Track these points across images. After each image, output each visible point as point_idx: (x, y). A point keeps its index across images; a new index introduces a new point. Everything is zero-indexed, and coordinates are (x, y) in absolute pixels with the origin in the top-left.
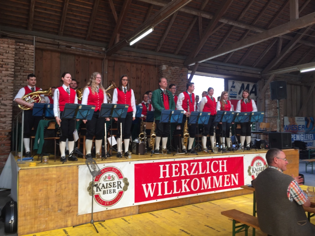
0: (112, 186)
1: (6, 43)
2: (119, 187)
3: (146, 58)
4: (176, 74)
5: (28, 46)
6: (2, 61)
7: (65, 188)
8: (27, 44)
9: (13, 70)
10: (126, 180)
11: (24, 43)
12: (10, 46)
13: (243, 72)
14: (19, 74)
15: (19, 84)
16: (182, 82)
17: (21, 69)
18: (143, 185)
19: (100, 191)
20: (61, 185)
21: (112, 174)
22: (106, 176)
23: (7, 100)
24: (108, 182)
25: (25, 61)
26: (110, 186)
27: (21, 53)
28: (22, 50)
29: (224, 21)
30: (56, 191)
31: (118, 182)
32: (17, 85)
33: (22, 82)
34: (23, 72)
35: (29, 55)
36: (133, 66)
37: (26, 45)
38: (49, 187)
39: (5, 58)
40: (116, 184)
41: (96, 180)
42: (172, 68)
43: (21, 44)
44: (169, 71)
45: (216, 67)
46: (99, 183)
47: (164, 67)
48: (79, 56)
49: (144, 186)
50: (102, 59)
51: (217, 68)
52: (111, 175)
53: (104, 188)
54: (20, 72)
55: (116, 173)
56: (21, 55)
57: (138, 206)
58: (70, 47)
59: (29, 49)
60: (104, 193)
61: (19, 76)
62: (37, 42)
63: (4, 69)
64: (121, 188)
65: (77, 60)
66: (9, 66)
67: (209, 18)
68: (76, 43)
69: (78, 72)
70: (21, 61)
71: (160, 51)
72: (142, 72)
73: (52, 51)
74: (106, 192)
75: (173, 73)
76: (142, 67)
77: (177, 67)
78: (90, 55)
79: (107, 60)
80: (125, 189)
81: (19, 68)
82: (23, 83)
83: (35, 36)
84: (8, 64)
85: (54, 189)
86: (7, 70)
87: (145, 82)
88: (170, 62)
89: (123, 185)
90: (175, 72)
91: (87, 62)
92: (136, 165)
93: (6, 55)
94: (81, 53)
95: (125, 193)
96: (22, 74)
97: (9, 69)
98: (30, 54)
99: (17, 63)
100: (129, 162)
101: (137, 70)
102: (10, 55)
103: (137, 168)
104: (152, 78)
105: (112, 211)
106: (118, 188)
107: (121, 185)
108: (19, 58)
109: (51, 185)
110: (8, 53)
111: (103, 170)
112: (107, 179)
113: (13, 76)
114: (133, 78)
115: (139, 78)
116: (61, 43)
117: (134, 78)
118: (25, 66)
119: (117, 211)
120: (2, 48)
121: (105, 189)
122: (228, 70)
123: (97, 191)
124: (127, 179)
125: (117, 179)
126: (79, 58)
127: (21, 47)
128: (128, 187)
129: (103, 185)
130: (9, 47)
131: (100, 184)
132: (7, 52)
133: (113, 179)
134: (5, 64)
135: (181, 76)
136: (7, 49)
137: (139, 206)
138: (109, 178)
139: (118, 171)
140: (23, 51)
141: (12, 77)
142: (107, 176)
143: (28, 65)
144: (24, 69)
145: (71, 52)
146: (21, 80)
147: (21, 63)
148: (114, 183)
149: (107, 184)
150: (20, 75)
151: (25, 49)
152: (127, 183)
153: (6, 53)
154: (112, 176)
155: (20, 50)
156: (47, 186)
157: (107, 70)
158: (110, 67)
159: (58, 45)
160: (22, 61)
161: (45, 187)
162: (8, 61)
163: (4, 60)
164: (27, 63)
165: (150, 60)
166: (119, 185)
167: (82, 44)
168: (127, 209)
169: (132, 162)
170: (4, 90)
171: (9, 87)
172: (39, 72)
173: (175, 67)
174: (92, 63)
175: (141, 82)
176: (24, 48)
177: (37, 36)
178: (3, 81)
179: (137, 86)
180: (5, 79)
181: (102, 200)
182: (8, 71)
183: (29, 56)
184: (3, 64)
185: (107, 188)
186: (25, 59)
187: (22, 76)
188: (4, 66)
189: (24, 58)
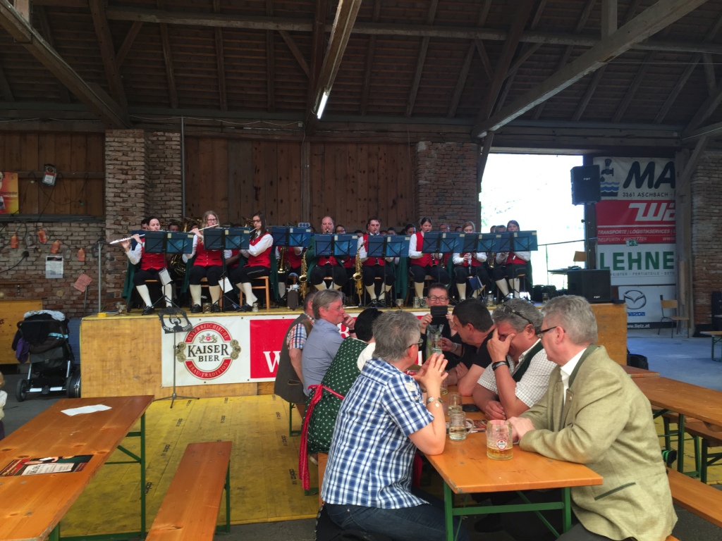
0: (214, 351)
1: (131, 135)
2: (225, 353)
3: (386, 131)
4: (449, 157)
5: (171, 135)
6: (127, 165)
7: (143, 349)
8: (169, 132)
9: (143, 177)
10: (235, 343)
11: (165, 131)
12: (138, 140)
13: (627, 136)
14: (158, 181)
15: (159, 199)
16: (464, 172)
17: (161, 174)
18: (264, 352)
19: (194, 356)
20: (137, 344)
21: (212, 333)
22: (203, 336)
23: (136, 225)
24: (207, 345)
25: (166, 160)
26: (210, 351)
27: (160, 147)
28: (162, 143)
29: (538, 40)
30: (130, 352)
31: (222, 345)
32: (155, 199)
33: (163, 194)
34: (165, 179)
35: (174, 150)
36: (361, 149)
37: (167, 134)
38: (121, 346)
39: (131, 159)
40: (220, 349)
41: (187, 341)
42: (439, 145)
43: (159, 133)
44: (433, 152)
45: (554, 132)
46: (192, 345)
47: (422, 146)
48: (259, 141)
49: (267, 354)
50: (300, 143)
51: (555, 135)
52: (211, 335)
53: (201, 353)
54: (159, 178)
55: (219, 332)
56: (159, 151)
57: (256, 384)
58: (241, 128)
59: (172, 141)
60: (201, 359)
61: (158, 186)
62: (187, 125)
63: (130, 177)
64: (227, 354)
65: (256, 149)
66: (137, 172)
67: (497, 39)
68: (252, 119)
69: (258, 170)
70: (160, 161)
71: (413, 115)
72: (381, 159)
73: (213, 138)
74: (204, 358)
75: (442, 157)
76: (379, 148)
77: (450, 143)
78: (276, 138)
79: (309, 144)
80: (235, 356)
81: (158, 172)
82: (166, 195)
83: (184, 116)
84: (135, 170)
85: (127, 348)
86: (134, 179)
87: (386, 178)
88: (438, 133)
89: (230, 350)
90: (447, 154)
91: (274, 150)
92: (252, 322)
93: (132, 155)
94: (260, 137)
95: (234, 363)
96: (163, 181)
97: (137, 177)
98: (174, 147)
99: (155, 164)
100: (240, 317)
101: (369, 155)
102: (137, 154)
103: (255, 326)
104: (402, 169)
105: (213, 387)
106: (222, 354)
107: (227, 350)
108: (158, 157)
109: (123, 343)
110: (135, 151)
111: (199, 326)
112: (205, 341)
113: (143, 186)
114: (361, 172)
115: (373, 171)
116: (225, 122)
117: (364, 172)
118: (168, 168)
119: (222, 388)
120: (125, 144)
121: (201, 355)
122: (585, 137)
123: (189, 356)
124: (237, 342)
125: (220, 341)
126: (259, 144)
127: (160, 139)
128: (240, 354)
129: (199, 348)
130: (135, 142)
131: (194, 346)
132: (134, 149)
133: (215, 340)
134: (132, 170)
135: (460, 160)
136: (135, 145)
137: (259, 384)
138: (208, 338)
139: (222, 328)
140: (164, 144)
141: (142, 189)
142: (205, 335)
143: (172, 166)
144: (167, 173)
145: (243, 136)
146: (162, 191)
147: (161, 164)
148: (215, 346)
149: (204, 347)
150: (161, 183)
151: (167, 141)
152: (238, 348)
153: (132, 151)
154: (213, 336)
155: (159, 143)
156: (119, 343)
157: (308, 161)
158: (314, 155)
159: (222, 126)
160: (162, 160)
161: (116, 345)
162: (136, 163)
163: (129, 163)
164: (170, 164)
165: (393, 134)
166: (224, 350)
167: (261, 119)
168: (238, 387)
169: (245, 317)
170: (131, 210)
171: (138, 205)
172: (194, 175)
173: (447, 143)
174: (282, 151)
175: (378, 179)
176: (165, 138)
177: (187, 116)
178: (129, 196)
179: (370, 187)
180: (132, 192)
181: (197, 370)
182: (136, 179)
183: (172, 152)
184: (128, 169)
185: (205, 352)
186: (166, 157)
187: (163, 186)
188: (129, 172)
189: (164, 155)
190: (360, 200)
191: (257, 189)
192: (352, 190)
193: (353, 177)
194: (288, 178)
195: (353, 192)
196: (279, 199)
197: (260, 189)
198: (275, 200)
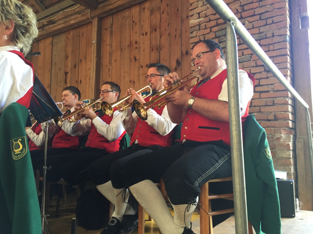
36: (144, 9)
65: (67, 38)
69: (68, 57)
91: (78, 36)
101: (152, 12)
114: (143, 35)
115: (156, 30)
117: (146, 34)
126: (69, 33)
158: (106, 29)
174: (83, 34)
175: (161, 37)
179: (152, 50)
190: (142, 67)
191: (66, 73)
192: (135, 57)
193: (136, 43)
194: (86, 58)
195: (136, 60)
196: (79, 80)
197: (68, 73)
198: (76, 82)
